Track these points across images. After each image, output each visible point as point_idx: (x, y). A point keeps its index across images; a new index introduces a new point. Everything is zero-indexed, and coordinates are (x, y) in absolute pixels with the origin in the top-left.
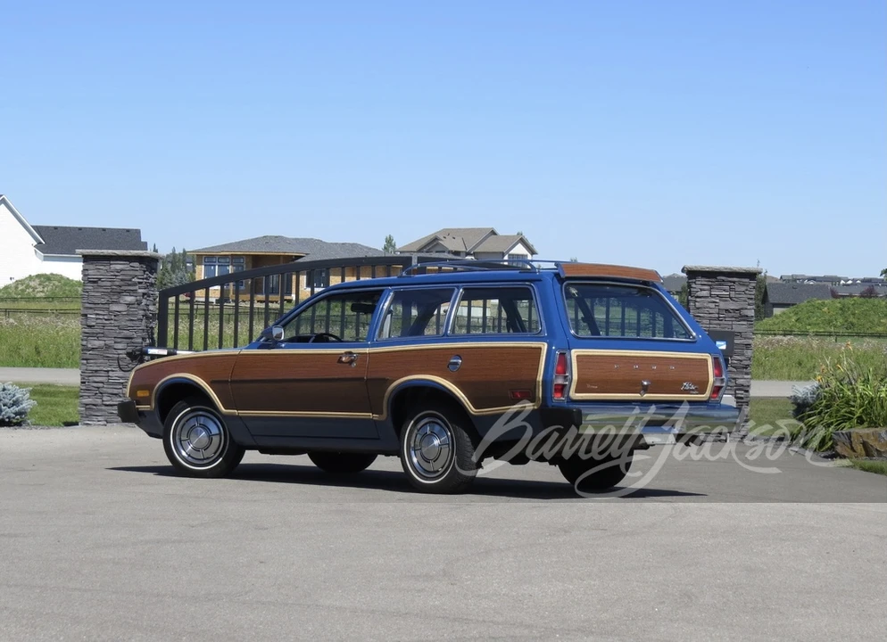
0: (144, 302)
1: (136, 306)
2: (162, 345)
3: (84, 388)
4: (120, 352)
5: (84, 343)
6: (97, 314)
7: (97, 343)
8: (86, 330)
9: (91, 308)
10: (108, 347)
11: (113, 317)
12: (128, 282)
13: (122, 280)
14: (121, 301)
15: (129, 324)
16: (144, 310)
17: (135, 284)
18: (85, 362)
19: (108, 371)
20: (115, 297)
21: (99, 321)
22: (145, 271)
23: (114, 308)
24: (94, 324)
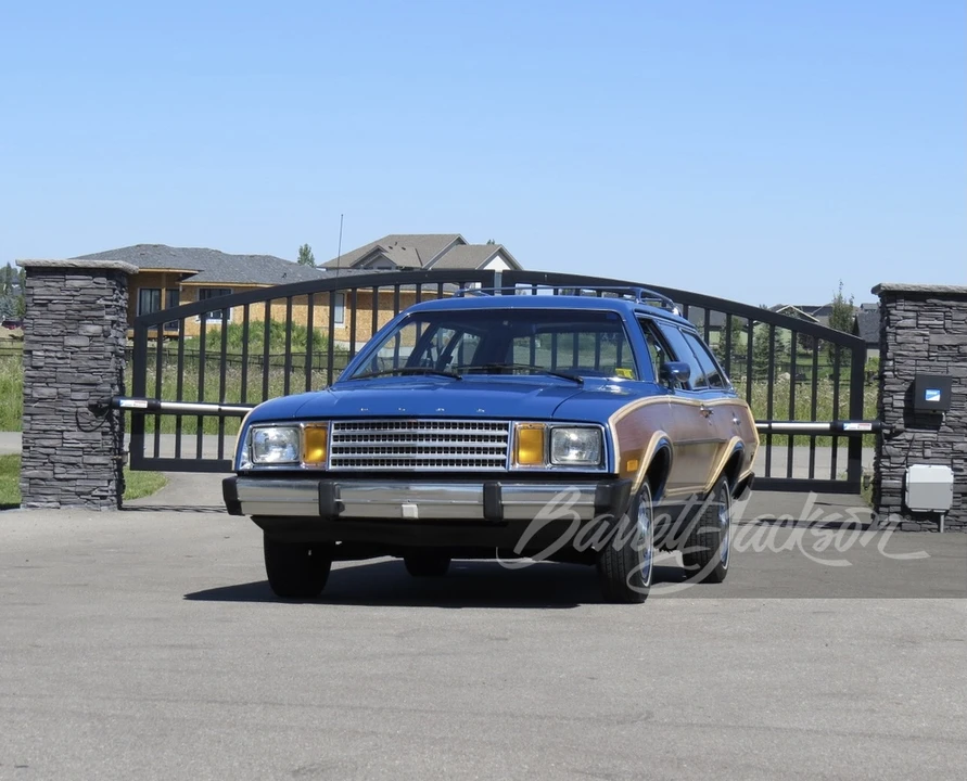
0: (113, 333)
1: (102, 339)
2: (139, 393)
3: (27, 455)
4: (79, 403)
5: (28, 391)
6: (47, 350)
7: (47, 392)
8: (31, 373)
9: (37, 342)
10: (61, 397)
11: (69, 355)
12: (90, 304)
13: (82, 302)
14: (81, 332)
15: (92, 364)
16: (114, 345)
17: (100, 308)
18: (29, 418)
19: (62, 431)
20: (73, 326)
21: (49, 360)
22: (114, 290)
23: (71, 341)
24: (42, 364)
